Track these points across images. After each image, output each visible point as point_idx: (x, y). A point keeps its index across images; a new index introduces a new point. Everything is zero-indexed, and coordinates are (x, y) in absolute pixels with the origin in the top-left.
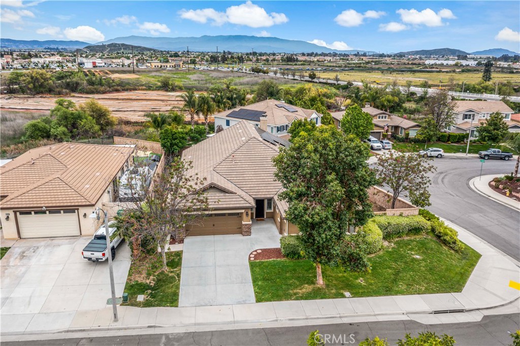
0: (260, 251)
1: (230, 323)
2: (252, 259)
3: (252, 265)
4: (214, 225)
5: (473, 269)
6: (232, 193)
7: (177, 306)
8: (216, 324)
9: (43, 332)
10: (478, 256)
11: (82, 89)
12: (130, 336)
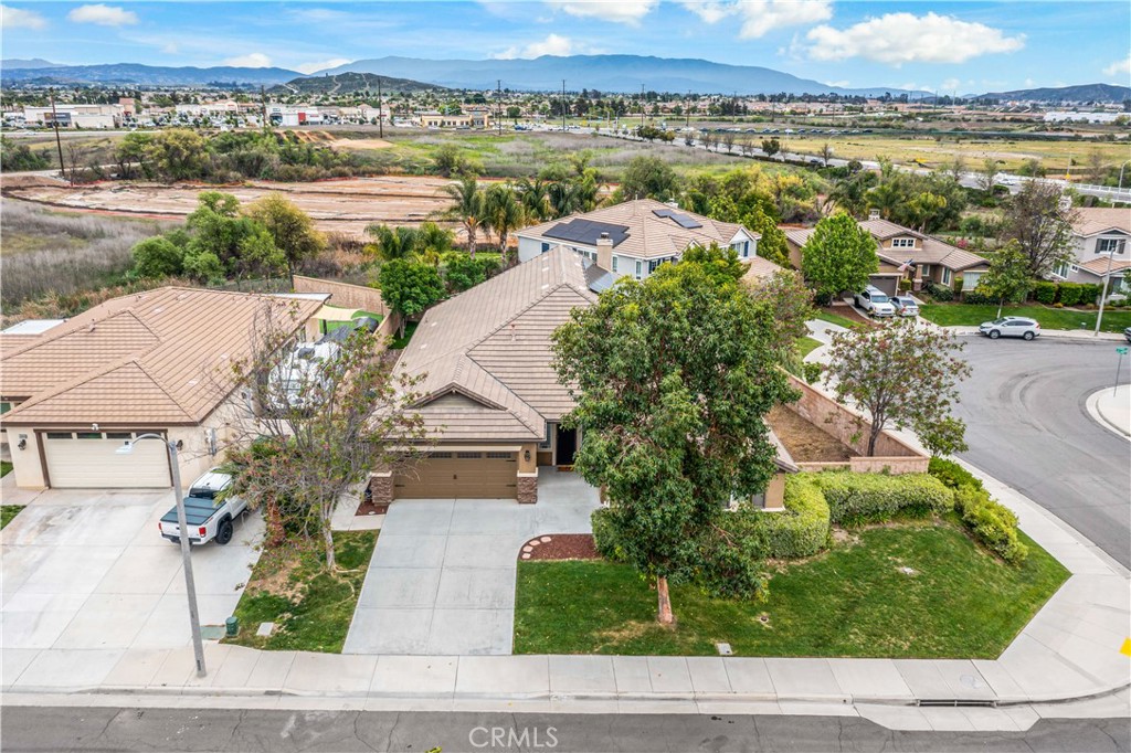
0: (549, 539)
1: (443, 696)
2: (526, 556)
3: (524, 570)
4: (455, 477)
5: (1042, 606)
6: (496, 407)
7: (339, 652)
8: (414, 696)
9: (48, 690)
10: (1061, 575)
11: (269, 170)
12: (222, 710)
